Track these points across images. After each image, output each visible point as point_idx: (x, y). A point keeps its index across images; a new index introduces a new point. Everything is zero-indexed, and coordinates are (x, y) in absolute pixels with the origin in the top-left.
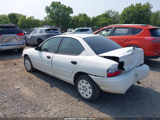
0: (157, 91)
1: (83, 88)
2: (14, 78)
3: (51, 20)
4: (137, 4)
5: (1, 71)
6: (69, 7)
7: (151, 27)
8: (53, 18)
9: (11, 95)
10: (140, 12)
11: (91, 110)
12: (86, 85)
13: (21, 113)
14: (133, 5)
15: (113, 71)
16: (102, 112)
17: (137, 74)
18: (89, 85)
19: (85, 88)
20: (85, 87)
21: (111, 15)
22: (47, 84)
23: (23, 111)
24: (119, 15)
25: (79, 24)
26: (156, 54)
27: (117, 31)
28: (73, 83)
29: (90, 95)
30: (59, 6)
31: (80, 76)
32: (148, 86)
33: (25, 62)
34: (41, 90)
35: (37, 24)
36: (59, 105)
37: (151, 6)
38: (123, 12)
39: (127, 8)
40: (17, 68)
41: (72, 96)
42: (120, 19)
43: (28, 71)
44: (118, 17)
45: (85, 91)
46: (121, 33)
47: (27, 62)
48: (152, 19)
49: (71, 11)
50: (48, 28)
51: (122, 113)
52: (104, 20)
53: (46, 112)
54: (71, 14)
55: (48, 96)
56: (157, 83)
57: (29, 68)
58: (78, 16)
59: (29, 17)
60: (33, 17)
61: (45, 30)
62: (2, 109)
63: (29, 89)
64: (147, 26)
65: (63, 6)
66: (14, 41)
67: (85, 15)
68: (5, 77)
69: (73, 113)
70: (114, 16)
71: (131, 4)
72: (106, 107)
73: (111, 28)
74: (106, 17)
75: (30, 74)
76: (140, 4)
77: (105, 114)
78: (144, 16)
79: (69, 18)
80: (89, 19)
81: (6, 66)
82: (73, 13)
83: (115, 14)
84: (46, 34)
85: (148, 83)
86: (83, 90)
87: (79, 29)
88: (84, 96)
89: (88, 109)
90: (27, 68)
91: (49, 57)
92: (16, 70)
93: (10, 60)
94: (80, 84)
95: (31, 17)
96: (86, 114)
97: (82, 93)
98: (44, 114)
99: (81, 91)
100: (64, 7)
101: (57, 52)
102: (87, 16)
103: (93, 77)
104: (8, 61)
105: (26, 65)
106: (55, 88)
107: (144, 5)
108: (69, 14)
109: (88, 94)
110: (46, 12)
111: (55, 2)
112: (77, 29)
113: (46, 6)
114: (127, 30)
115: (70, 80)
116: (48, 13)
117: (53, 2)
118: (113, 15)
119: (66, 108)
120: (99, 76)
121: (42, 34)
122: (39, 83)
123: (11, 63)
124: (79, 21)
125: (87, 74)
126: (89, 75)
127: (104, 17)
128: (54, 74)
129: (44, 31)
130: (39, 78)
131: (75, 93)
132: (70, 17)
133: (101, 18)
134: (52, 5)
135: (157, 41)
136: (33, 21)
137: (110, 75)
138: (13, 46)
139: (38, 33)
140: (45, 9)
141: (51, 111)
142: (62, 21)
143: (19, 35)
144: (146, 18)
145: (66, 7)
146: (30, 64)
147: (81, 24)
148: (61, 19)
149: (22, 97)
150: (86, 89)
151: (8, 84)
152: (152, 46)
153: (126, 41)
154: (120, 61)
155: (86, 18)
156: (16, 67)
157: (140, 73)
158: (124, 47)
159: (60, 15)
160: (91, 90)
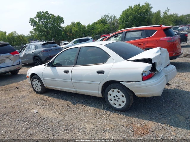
0: (185, 90)
1: (115, 98)
2: (25, 103)
3: (38, 33)
4: (135, 6)
5: (4, 98)
6: (59, 16)
7: (164, 27)
8: (41, 31)
9: (32, 120)
10: (140, 14)
11: (128, 119)
12: (118, 94)
13: (54, 135)
14: (131, 7)
15: (147, 74)
16: (141, 119)
17: (167, 75)
18: (121, 93)
19: (116, 98)
20: (117, 96)
21: (108, 20)
22: (68, 102)
23: (54, 134)
24: (117, 19)
25: (73, 34)
26: (174, 54)
27: (129, 35)
28: (101, 96)
29: (124, 104)
30: (47, 16)
31: (109, 85)
32: (175, 87)
33: (33, 83)
34: (64, 110)
35: (21, 40)
36: (91, 121)
37: (151, 6)
38: (121, 15)
39: (125, 10)
40: (22, 92)
41: (101, 109)
42: (119, 24)
43: (37, 93)
44: (117, 22)
45: (118, 101)
46: (133, 37)
47: (36, 82)
48: (154, 20)
49: (62, 21)
50: (44, 42)
51: (162, 116)
52: (101, 26)
53: (82, 130)
54: (62, 24)
55: (76, 114)
56: (182, 83)
57: (39, 88)
58: (71, 25)
59: (10, 33)
60: (15, 32)
61: (41, 44)
62: (29, 136)
63: (50, 111)
64: (160, 26)
65: (51, 16)
66: (8, 62)
67: (79, 24)
68: (13, 104)
69: (111, 126)
70: (112, 21)
71: (129, 6)
72: (143, 113)
73: (122, 33)
74: (103, 24)
75: (41, 96)
76: (139, 5)
77: (145, 120)
78: (145, 18)
79: (60, 29)
80: (84, 28)
81: (7, 92)
82: (64, 23)
83: (113, 19)
84: (43, 49)
85: (174, 84)
86: (115, 100)
87: (78, 40)
88: (117, 106)
89: (126, 119)
90: (36, 90)
91: (66, 72)
92: (22, 95)
93: (8, 85)
94: (110, 95)
95: (12, 33)
96: (126, 123)
97: (113, 104)
98: (81, 132)
99: (112, 103)
100: (53, 17)
101: (76, 65)
102: (81, 25)
103: (125, 84)
104: (6, 86)
105: (34, 86)
106: (78, 105)
107: (143, 5)
108: (60, 25)
109: (121, 103)
110: (32, 25)
111: (40, 12)
112: (75, 40)
113: (30, 18)
114: (139, 33)
115: (97, 92)
116: (34, 26)
117: (38, 13)
118: (110, 20)
119: (102, 122)
120: (132, 82)
121: (39, 50)
122: (57, 102)
123: (11, 87)
124: (72, 32)
125: (118, 82)
126: (120, 82)
127: (100, 23)
128: (76, 90)
129: (41, 46)
130: (55, 98)
131: (104, 106)
132: (61, 27)
133: (98, 25)
134: (38, 16)
135: (173, 41)
136: (15, 38)
137: (145, 78)
138: (7, 67)
139: (33, 50)
140: (29, 22)
141: (86, 128)
142: (52, 33)
143: (13, 54)
144: (146, 19)
145: (55, 16)
146: (40, 84)
147: (75, 34)
148: (51, 31)
149: (46, 120)
150: (119, 98)
151: (21, 110)
152: (169, 46)
153: (141, 44)
154: (153, 62)
155: (81, 27)
156: (19, 91)
157: (172, 72)
158: (147, 50)
159: (50, 27)
160: (124, 99)
